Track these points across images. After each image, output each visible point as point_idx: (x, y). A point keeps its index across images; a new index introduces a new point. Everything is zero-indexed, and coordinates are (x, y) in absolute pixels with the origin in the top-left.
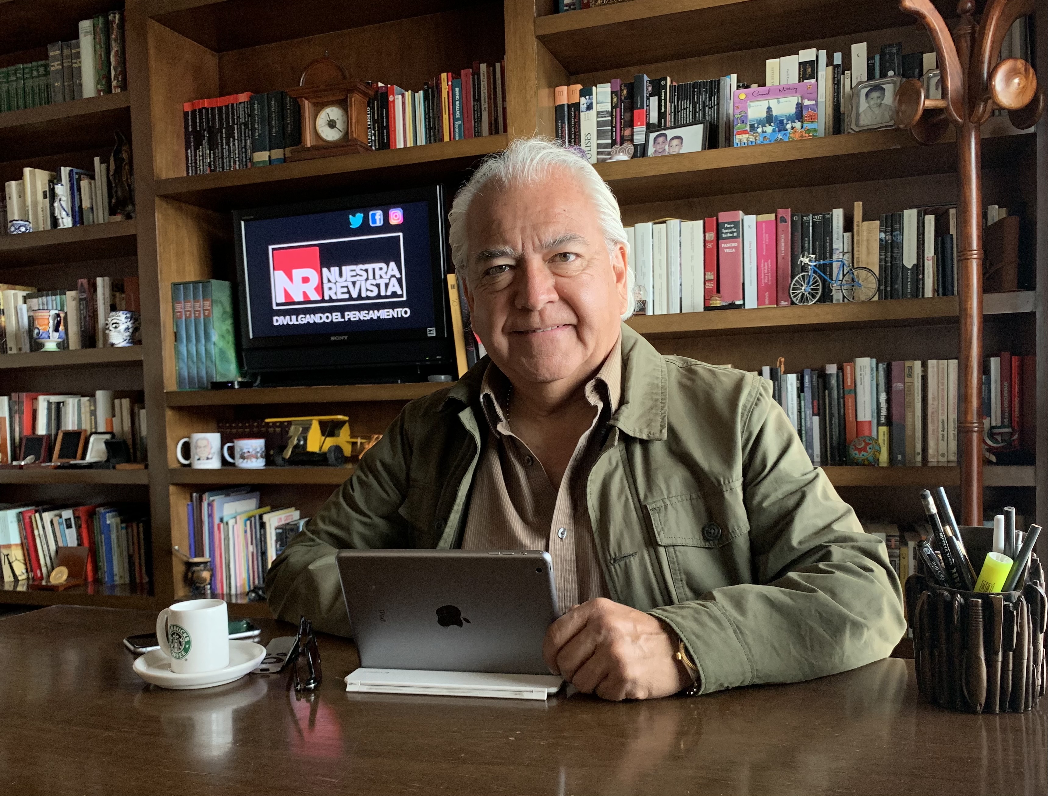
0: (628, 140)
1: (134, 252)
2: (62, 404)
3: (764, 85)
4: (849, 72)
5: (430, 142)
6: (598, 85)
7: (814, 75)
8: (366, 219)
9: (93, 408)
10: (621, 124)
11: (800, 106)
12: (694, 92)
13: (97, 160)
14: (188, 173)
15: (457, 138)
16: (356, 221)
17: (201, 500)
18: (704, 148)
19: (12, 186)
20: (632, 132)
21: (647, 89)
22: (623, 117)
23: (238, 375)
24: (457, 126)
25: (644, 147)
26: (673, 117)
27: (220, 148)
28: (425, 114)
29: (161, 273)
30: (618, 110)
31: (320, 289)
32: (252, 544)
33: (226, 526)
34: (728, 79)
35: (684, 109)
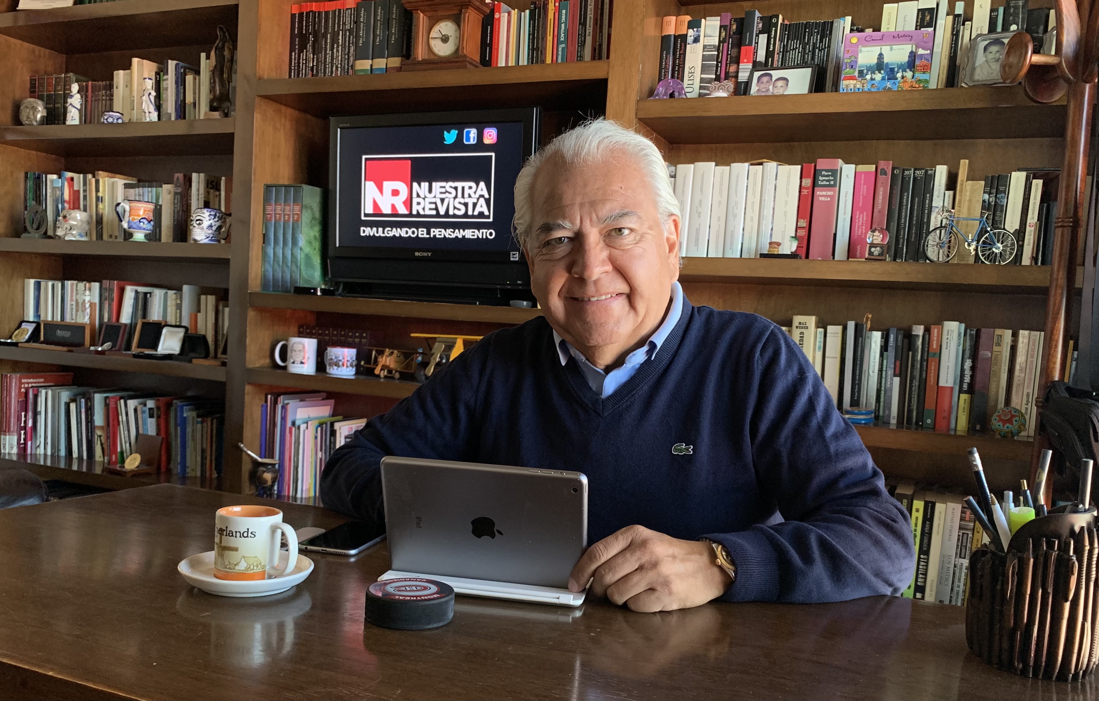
0: (732, 77)
1: (231, 151)
2: (148, 295)
3: (880, 31)
4: (970, 23)
5: (532, 63)
6: (707, 18)
7: (932, 23)
8: (460, 137)
9: (179, 302)
10: (727, 60)
11: (913, 55)
12: (805, 32)
13: (203, 55)
14: (290, 76)
15: (559, 61)
16: (450, 137)
17: (275, 402)
18: (810, 91)
19: (120, 75)
20: (738, 68)
21: (757, 26)
22: (729, 52)
23: (322, 283)
24: (560, 49)
25: (748, 84)
26: (781, 56)
27: (323, 53)
28: (529, 35)
29: (254, 174)
30: (726, 45)
31: (409, 203)
32: (321, 450)
33: (297, 430)
34: (842, 22)
35: (793, 49)
